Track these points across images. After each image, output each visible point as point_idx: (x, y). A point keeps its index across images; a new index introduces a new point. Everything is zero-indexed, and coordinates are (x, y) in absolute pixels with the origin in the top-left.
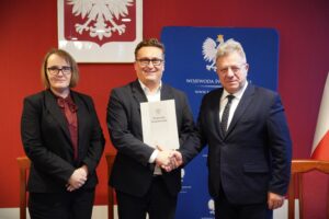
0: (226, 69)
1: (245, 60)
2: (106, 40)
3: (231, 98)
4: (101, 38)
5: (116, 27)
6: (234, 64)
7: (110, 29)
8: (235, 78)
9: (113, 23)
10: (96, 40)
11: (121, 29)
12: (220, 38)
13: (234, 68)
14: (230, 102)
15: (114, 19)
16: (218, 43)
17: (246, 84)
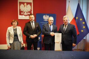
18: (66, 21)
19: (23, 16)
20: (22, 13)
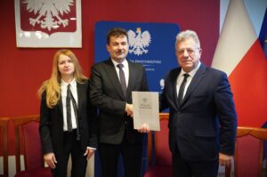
0: (183, 51)
1: (199, 45)
2: (53, 31)
3: (186, 76)
4: (49, 29)
5: (61, 21)
6: (189, 46)
7: (56, 22)
8: (190, 58)
9: (59, 18)
10: (45, 31)
11: (65, 23)
12: (139, 30)
13: (190, 51)
15: (60, 15)
16: (137, 34)
17: (200, 64)
18: (186, 54)
19: (38, 34)
20: (33, 22)
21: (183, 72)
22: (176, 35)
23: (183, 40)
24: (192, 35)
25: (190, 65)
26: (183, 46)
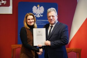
0: (50, 17)
1: (57, 14)
3: (52, 27)
6: (52, 15)
8: (53, 20)
13: (53, 16)
14: (51, 28)
17: (57, 21)
18: (51, 18)
21: (50, 25)
22: (47, 10)
23: (50, 12)
24: (54, 10)
25: (53, 22)
26: (50, 14)
